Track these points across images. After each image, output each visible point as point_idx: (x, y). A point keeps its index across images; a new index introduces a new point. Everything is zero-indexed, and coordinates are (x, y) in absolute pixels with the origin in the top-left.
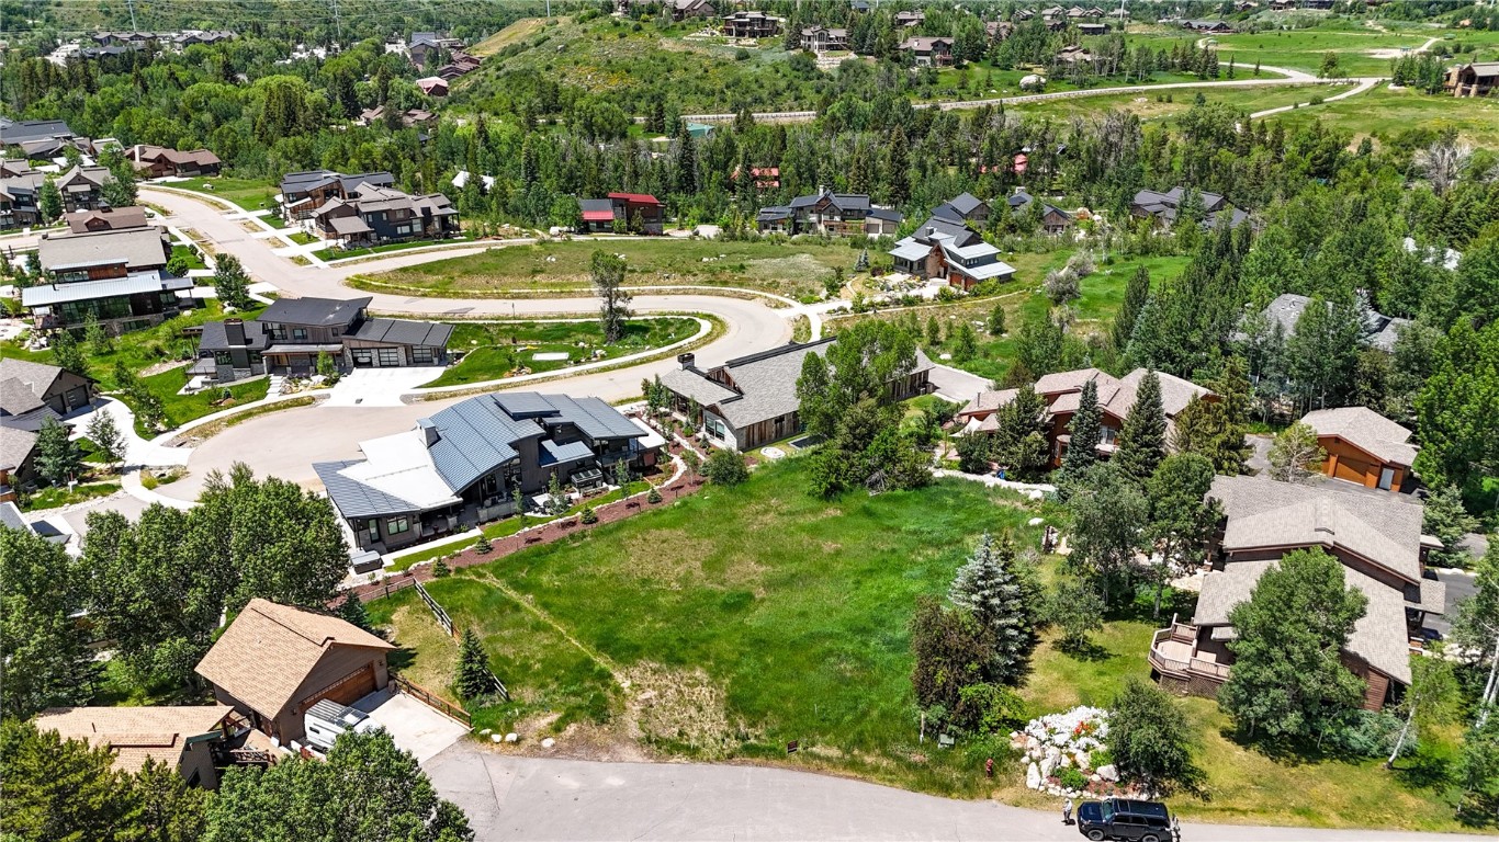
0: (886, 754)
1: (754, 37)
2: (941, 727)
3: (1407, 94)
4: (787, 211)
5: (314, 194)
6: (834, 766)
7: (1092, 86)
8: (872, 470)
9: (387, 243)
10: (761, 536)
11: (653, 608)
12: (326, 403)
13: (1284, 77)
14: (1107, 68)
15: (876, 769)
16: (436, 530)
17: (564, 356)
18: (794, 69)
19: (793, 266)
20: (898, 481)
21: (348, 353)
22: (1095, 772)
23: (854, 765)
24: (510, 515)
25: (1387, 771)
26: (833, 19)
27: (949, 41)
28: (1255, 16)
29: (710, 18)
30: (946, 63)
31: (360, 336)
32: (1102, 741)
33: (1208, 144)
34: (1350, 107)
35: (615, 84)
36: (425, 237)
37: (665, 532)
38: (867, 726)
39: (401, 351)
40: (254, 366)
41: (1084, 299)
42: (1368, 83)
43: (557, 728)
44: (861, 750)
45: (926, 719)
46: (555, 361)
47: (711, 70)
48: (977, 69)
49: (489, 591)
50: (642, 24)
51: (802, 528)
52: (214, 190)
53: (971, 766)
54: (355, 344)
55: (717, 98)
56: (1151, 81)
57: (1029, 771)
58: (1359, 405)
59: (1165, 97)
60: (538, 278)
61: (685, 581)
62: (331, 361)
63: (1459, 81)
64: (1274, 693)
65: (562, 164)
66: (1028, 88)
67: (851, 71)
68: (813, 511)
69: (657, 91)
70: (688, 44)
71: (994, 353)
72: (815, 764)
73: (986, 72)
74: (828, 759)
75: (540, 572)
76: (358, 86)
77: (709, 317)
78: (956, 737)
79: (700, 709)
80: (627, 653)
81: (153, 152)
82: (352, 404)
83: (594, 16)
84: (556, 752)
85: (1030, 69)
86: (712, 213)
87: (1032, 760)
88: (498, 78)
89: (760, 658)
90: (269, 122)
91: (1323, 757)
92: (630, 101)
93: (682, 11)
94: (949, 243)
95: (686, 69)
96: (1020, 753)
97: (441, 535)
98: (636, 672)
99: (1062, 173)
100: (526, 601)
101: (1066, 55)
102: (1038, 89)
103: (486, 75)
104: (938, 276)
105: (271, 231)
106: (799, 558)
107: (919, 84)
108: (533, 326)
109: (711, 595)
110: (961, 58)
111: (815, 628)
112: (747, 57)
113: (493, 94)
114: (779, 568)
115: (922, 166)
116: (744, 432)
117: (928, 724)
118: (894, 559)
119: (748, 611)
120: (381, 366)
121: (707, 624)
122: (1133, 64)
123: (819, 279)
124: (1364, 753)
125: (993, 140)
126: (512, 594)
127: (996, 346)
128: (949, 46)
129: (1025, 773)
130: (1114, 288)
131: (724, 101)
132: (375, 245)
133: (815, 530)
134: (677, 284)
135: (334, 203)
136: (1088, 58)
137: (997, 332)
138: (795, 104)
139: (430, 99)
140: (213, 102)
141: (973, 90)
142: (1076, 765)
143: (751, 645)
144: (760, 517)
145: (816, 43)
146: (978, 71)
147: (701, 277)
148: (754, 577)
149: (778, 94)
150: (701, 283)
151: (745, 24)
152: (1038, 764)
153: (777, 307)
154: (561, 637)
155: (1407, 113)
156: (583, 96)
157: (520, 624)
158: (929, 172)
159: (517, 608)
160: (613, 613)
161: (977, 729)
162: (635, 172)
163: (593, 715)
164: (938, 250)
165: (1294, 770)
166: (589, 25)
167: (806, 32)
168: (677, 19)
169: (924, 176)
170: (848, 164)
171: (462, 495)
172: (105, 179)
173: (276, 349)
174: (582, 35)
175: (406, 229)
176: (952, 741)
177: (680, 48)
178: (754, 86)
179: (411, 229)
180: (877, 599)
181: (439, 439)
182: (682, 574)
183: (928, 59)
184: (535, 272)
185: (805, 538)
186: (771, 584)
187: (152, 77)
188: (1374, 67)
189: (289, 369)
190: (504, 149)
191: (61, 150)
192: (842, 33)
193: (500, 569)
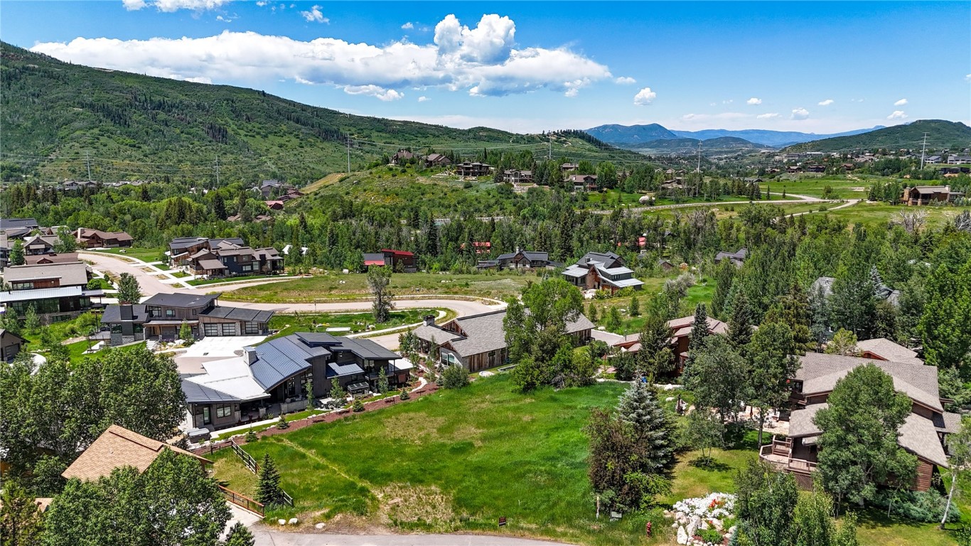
0: (571, 526)
1: (475, 176)
2: (612, 506)
3: (878, 205)
4: (497, 262)
5: (190, 250)
6: (534, 533)
7: (684, 202)
8: (555, 373)
9: (235, 276)
10: (478, 414)
11: (401, 454)
12: (184, 355)
13: (801, 199)
14: (692, 192)
15: (564, 535)
16: (251, 417)
17: (347, 329)
18: (500, 193)
19: (500, 284)
20: (574, 381)
21: (202, 326)
22: (727, 532)
23: (547, 532)
24: (304, 410)
25: (941, 530)
26: (523, 165)
27: (594, 177)
28: (778, 176)
29: (448, 166)
30: (593, 189)
31: (210, 314)
32: (731, 512)
33: (759, 226)
34: (845, 211)
35: (388, 202)
36: (261, 273)
37: (412, 414)
38: (557, 510)
39: (238, 325)
40: (137, 334)
41: (690, 297)
42: (853, 202)
43: (328, 517)
44: (553, 524)
45: (601, 501)
46: (341, 332)
47: (449, 194)
48: (612, 193)
49: (285, 448)
50: (407, 169)
51: (508, 409)
52: (126, 253)
53: (635, 530)
54: (207, 320)
55: (452, 209)
56: (721, 200)
57: (679, 532)
58: (880, 338)
59: (730, 209)
60: (332, 292)
61: (425, 439)
62: (190, 330)
63: (910, 197)
64: (852, 469)
65: (353, 237)
66: (644, 203)
67: (535, 194)
68: (515, 400)
69: (414, 205)
70: (435, 179)
71: (634, 325)
72: (517, 531)
73: (618, 195)
74: (529, 530)
75: (321, 437)
76: (227, 203)
77: (444, 309)
78: (623, 513)
79: (434, 507)
80: (383, 479)
81: (89, 233)
82: (202, 355)
83: (377, 165)
84: (326, 530)
85: (645, 193)
86: (449, 266)
87: (679, 524)
88: (315, 199)
89: (478, 477)
90: (167, 219)
91: (892, 523)
92: (397, 211)
93: (431, 162)
94: (600, 266)
95: (433, 194)
96: (672, 521)
97: (254, 421)
98: (388, 489)
99: (669, 247)
100: (311, 454)
101: (665, 185)
102: (651, 203)
103: (308, 198)
104: (594, 288)
105: (160, 272)
106: (506, 424)
107: (577, 201)
108: (328, 316)
109: (443, 445)
110: (601, 187)
111: (518, 458)
112: (471, 186)
113: (311, 208)
114: (492, 430)
115: (581, 241)
116: (468, 360)
117: (603, 504)
118: (573, 422)
119: (470, 453)
120: (223, 336)
121: (440, 461)
122: (709, 190)
123: (517, 290)
124: (923, 520)
125: (624, 225)
126: (302, 450)
127: (634, 322)
128: (595, 180)
129: (676, 534)
130: (708, 292)
131: (457, 211)
132: (228, 277)
133: (517, 410)
134: (424, 294)
135: (203, 252)
136: (680, 186)
137: (635, 314)
138: (500, 212)
139: (272, 210)
140: (133, 210)
141: (610, 204)
142: (712, 527)
143: (471, 470)
144: (478, 405)
145: (513, 178)
146: (613, 194)
147: (440, 290)
148: (474, 435)
149: (489, 206)
150: (440, 293)
151: (469, 168)
152: (684, 528)
153: (489, 304)
154: (335, 472)
155: (880, 214)
156: (368, 205)
157: (307, 466)
158: (585, 243)
159: (304, 456)
160: (372, 458)
161: (638, 507)
162: (399, 241)
163: (354, 509)
164: (593, 270)
165: (873, 531)
166: (374, 170)
167: (507, 172)
168: (428, 166)
169: (582, 245)
170: (533, 239)
171: (270, 393)
172: (56, 241)
173: (153, 323)
174: (369, 176)
175: (248, 268)
176: (620, 516)
177: (429, 182)
178: (475, 203)
179: (252, 268)
180: (561, 443)
181: (258, 360)
182: (423, 436)
183: (582, 187)
184: (331, 289)
185: (510, 414)
186: (484, 439)
187: (96, 200)
188: (856, 195)
189: (160, 336)
190: (317, 232)
191: (30, 233)
192: (529, 173)
193: (293, 437)
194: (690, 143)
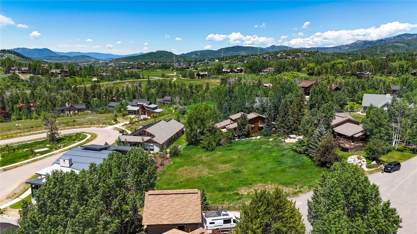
17: (47, 149)
18: (11, 79)
30: (66, 76)
42: (175, 79)
46: (44, 151)
63: (197, 76)
68: (214, 154)
94: (145, 105)
107: (61, 81)
110: (70, 75)
145: (17, 71)
164: (142, 107)
167: (13, 68)
181: (72, 163)
183: (60, 75)
192: (26, 68)
194: (66, 58)
